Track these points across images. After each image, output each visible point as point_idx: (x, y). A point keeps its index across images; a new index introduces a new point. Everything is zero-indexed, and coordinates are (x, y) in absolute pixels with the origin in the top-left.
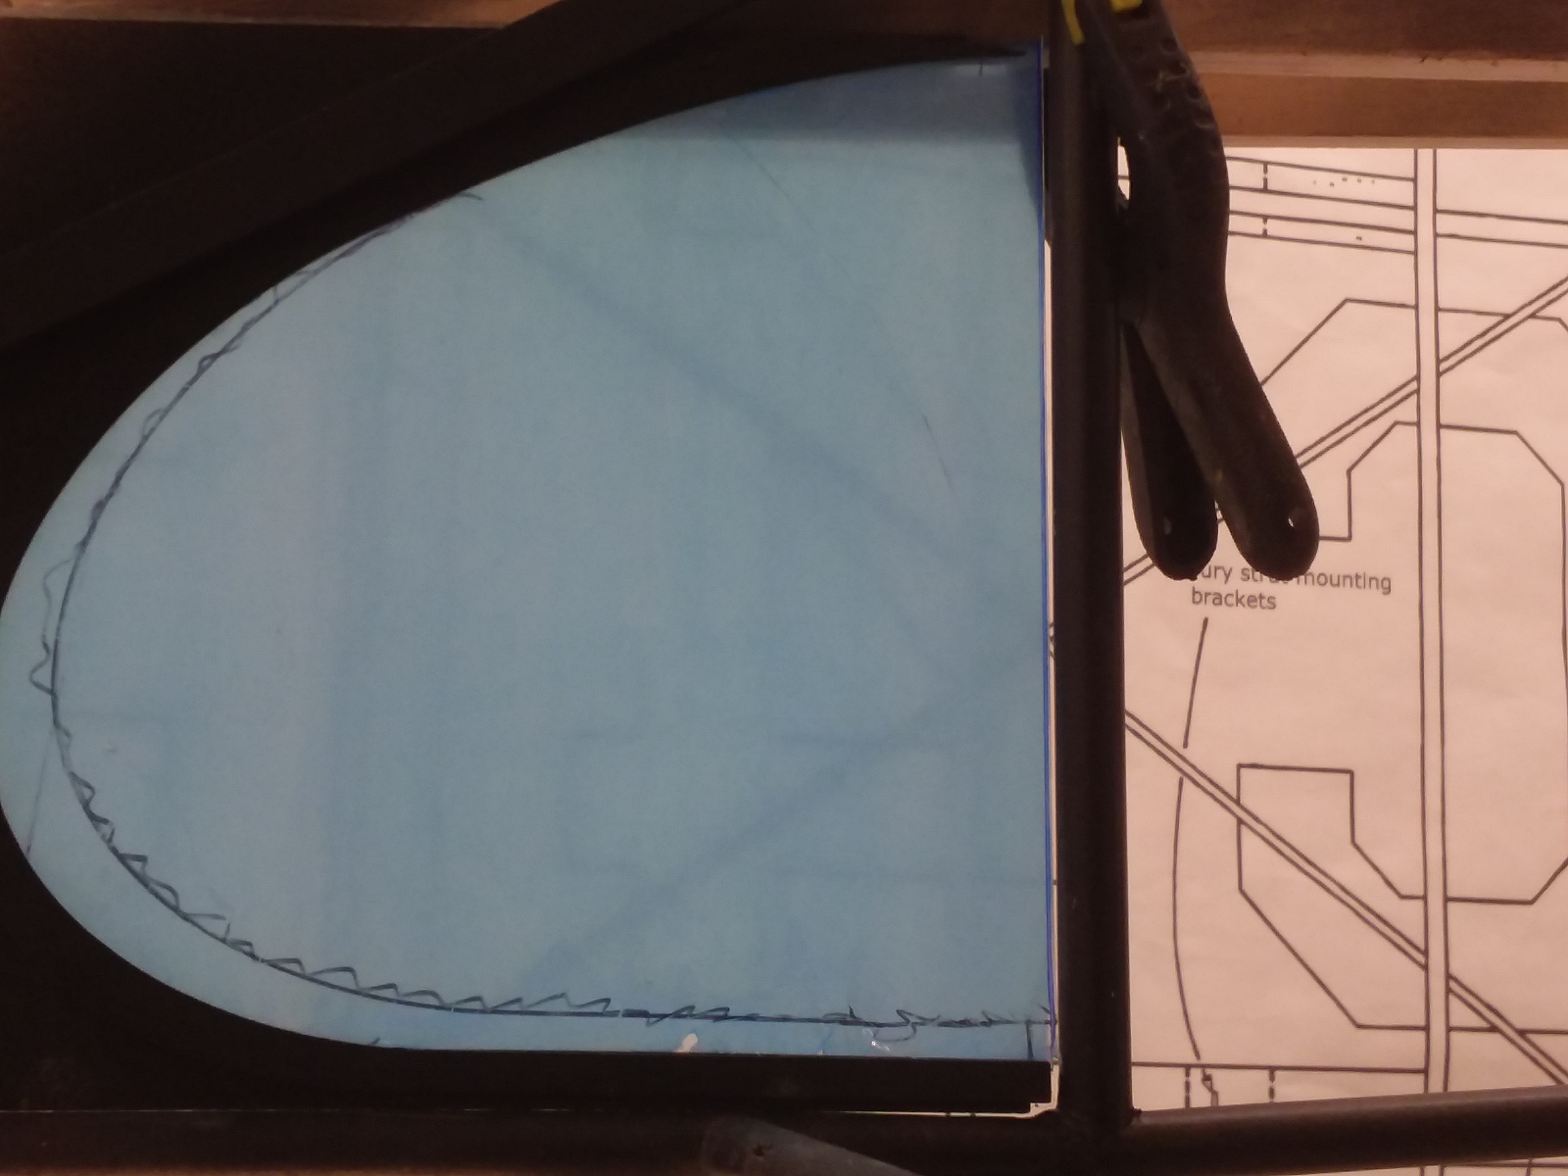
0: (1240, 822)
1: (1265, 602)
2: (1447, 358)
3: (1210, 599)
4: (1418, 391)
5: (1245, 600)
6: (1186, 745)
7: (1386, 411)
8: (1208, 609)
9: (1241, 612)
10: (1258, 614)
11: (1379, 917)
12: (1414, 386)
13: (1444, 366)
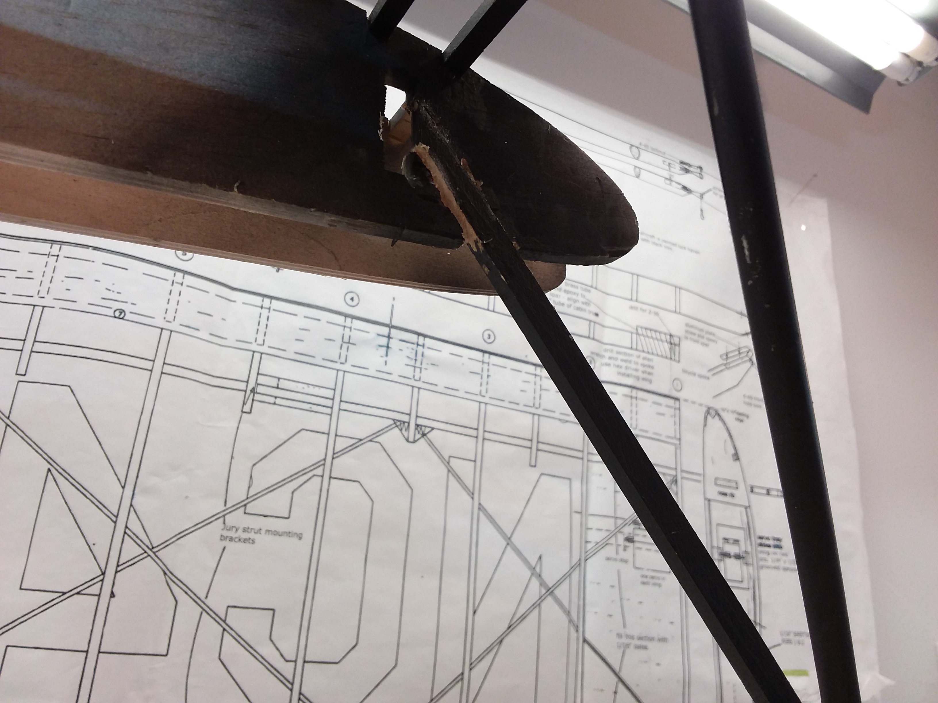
0: (224, 630)
1: (251, 541)
2: (337, 453)
3: (228, 539)
4: (324, 465)
5: (242, 540)
6: (206, 597)
7: (311, 470)
8: (226, 543)
9: (241, 545)
10: (247, 546)
11: (275, 669)
12: (323, 462)
13: (335, 456)
